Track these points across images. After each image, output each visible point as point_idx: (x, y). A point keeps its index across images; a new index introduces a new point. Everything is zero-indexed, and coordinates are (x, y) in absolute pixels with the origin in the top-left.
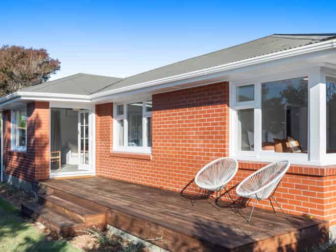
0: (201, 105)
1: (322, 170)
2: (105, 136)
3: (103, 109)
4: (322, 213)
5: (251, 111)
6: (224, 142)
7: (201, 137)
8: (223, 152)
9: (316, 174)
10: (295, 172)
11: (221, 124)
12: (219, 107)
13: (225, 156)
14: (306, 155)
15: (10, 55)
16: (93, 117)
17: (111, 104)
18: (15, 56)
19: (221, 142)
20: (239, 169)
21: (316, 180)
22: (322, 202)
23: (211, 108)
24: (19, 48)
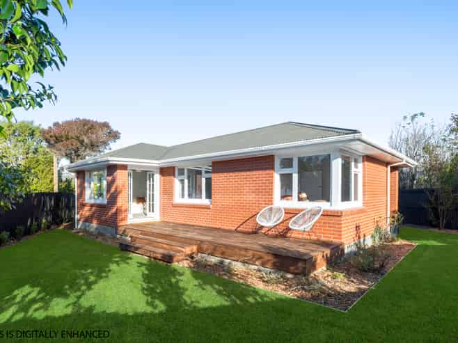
0: (252, 170)
1: (341, 212)
2: (167, 191)
3: (166, 171)
4: (341, 239)
5: (291, 175)
6: (272, 195)
7: (253, 192)
8: (271, 202)
9: (337, 215)
10: (327, 214)
11: (269, 183)
12: (268, 172)
13: (272, 204)
14: (329, 204)
15: (82, 126)
16: (157, 177)
17: (174, 168)
18: (86, 127)
19: (269, 195)
20: (286, 213)
21: (338, 218)
22: (341, 231)
23: (260, 172)
24: (89, 121)
